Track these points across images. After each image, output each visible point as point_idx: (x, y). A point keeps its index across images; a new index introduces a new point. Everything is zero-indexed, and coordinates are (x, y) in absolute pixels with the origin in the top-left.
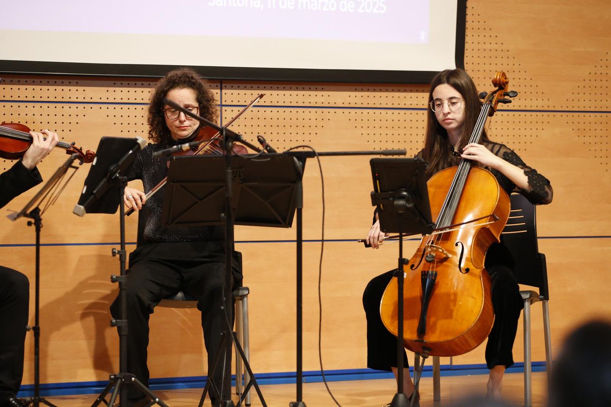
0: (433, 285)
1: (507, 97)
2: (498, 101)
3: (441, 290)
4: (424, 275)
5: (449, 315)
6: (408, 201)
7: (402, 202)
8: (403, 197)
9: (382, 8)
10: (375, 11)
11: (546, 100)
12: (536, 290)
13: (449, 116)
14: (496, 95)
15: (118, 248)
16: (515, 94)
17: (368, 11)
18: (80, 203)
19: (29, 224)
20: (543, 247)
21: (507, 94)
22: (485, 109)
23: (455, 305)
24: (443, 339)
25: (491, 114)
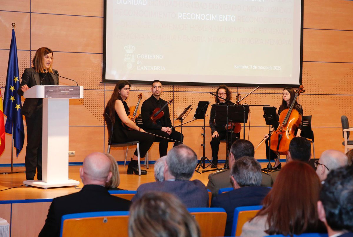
0: (281, 138)
1: (303, 92)
2: (300, 93)
3: (283, 139)
4: (279, 135)
5: (284, 145)
6: (272, 117)
7: (270, 117)
8: (271, 116)
9: (280, 69)
10: (278, 69)
11: (324, 92)
12: (311, 140)
13: (285, 97)
14: (300, 91)
15: (203, 127)
16: (305, 91)
17: (276, 69)
18: (194, 117)
19: (180, 121)
20: (313, 129)
21: (303, 91)
22: (296, 95)
23: (286, 143)
24: (283, 151)
25: (299, 95)
